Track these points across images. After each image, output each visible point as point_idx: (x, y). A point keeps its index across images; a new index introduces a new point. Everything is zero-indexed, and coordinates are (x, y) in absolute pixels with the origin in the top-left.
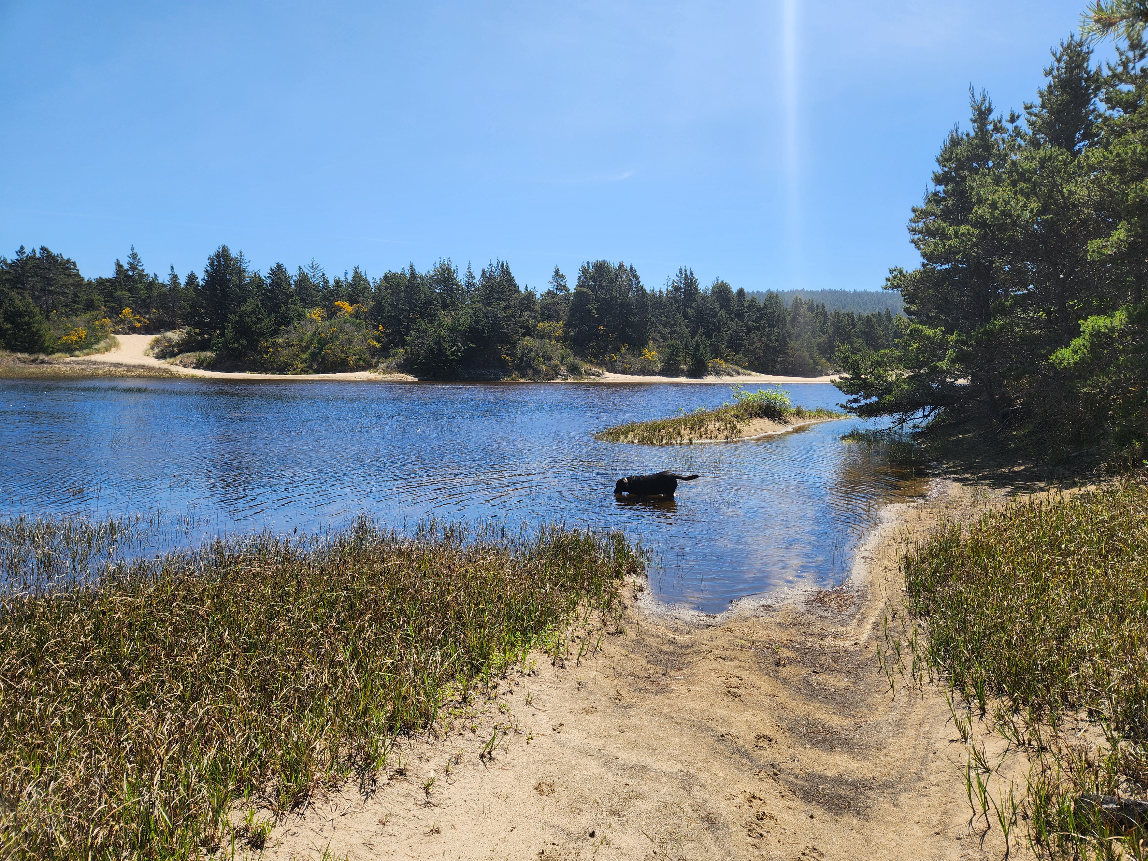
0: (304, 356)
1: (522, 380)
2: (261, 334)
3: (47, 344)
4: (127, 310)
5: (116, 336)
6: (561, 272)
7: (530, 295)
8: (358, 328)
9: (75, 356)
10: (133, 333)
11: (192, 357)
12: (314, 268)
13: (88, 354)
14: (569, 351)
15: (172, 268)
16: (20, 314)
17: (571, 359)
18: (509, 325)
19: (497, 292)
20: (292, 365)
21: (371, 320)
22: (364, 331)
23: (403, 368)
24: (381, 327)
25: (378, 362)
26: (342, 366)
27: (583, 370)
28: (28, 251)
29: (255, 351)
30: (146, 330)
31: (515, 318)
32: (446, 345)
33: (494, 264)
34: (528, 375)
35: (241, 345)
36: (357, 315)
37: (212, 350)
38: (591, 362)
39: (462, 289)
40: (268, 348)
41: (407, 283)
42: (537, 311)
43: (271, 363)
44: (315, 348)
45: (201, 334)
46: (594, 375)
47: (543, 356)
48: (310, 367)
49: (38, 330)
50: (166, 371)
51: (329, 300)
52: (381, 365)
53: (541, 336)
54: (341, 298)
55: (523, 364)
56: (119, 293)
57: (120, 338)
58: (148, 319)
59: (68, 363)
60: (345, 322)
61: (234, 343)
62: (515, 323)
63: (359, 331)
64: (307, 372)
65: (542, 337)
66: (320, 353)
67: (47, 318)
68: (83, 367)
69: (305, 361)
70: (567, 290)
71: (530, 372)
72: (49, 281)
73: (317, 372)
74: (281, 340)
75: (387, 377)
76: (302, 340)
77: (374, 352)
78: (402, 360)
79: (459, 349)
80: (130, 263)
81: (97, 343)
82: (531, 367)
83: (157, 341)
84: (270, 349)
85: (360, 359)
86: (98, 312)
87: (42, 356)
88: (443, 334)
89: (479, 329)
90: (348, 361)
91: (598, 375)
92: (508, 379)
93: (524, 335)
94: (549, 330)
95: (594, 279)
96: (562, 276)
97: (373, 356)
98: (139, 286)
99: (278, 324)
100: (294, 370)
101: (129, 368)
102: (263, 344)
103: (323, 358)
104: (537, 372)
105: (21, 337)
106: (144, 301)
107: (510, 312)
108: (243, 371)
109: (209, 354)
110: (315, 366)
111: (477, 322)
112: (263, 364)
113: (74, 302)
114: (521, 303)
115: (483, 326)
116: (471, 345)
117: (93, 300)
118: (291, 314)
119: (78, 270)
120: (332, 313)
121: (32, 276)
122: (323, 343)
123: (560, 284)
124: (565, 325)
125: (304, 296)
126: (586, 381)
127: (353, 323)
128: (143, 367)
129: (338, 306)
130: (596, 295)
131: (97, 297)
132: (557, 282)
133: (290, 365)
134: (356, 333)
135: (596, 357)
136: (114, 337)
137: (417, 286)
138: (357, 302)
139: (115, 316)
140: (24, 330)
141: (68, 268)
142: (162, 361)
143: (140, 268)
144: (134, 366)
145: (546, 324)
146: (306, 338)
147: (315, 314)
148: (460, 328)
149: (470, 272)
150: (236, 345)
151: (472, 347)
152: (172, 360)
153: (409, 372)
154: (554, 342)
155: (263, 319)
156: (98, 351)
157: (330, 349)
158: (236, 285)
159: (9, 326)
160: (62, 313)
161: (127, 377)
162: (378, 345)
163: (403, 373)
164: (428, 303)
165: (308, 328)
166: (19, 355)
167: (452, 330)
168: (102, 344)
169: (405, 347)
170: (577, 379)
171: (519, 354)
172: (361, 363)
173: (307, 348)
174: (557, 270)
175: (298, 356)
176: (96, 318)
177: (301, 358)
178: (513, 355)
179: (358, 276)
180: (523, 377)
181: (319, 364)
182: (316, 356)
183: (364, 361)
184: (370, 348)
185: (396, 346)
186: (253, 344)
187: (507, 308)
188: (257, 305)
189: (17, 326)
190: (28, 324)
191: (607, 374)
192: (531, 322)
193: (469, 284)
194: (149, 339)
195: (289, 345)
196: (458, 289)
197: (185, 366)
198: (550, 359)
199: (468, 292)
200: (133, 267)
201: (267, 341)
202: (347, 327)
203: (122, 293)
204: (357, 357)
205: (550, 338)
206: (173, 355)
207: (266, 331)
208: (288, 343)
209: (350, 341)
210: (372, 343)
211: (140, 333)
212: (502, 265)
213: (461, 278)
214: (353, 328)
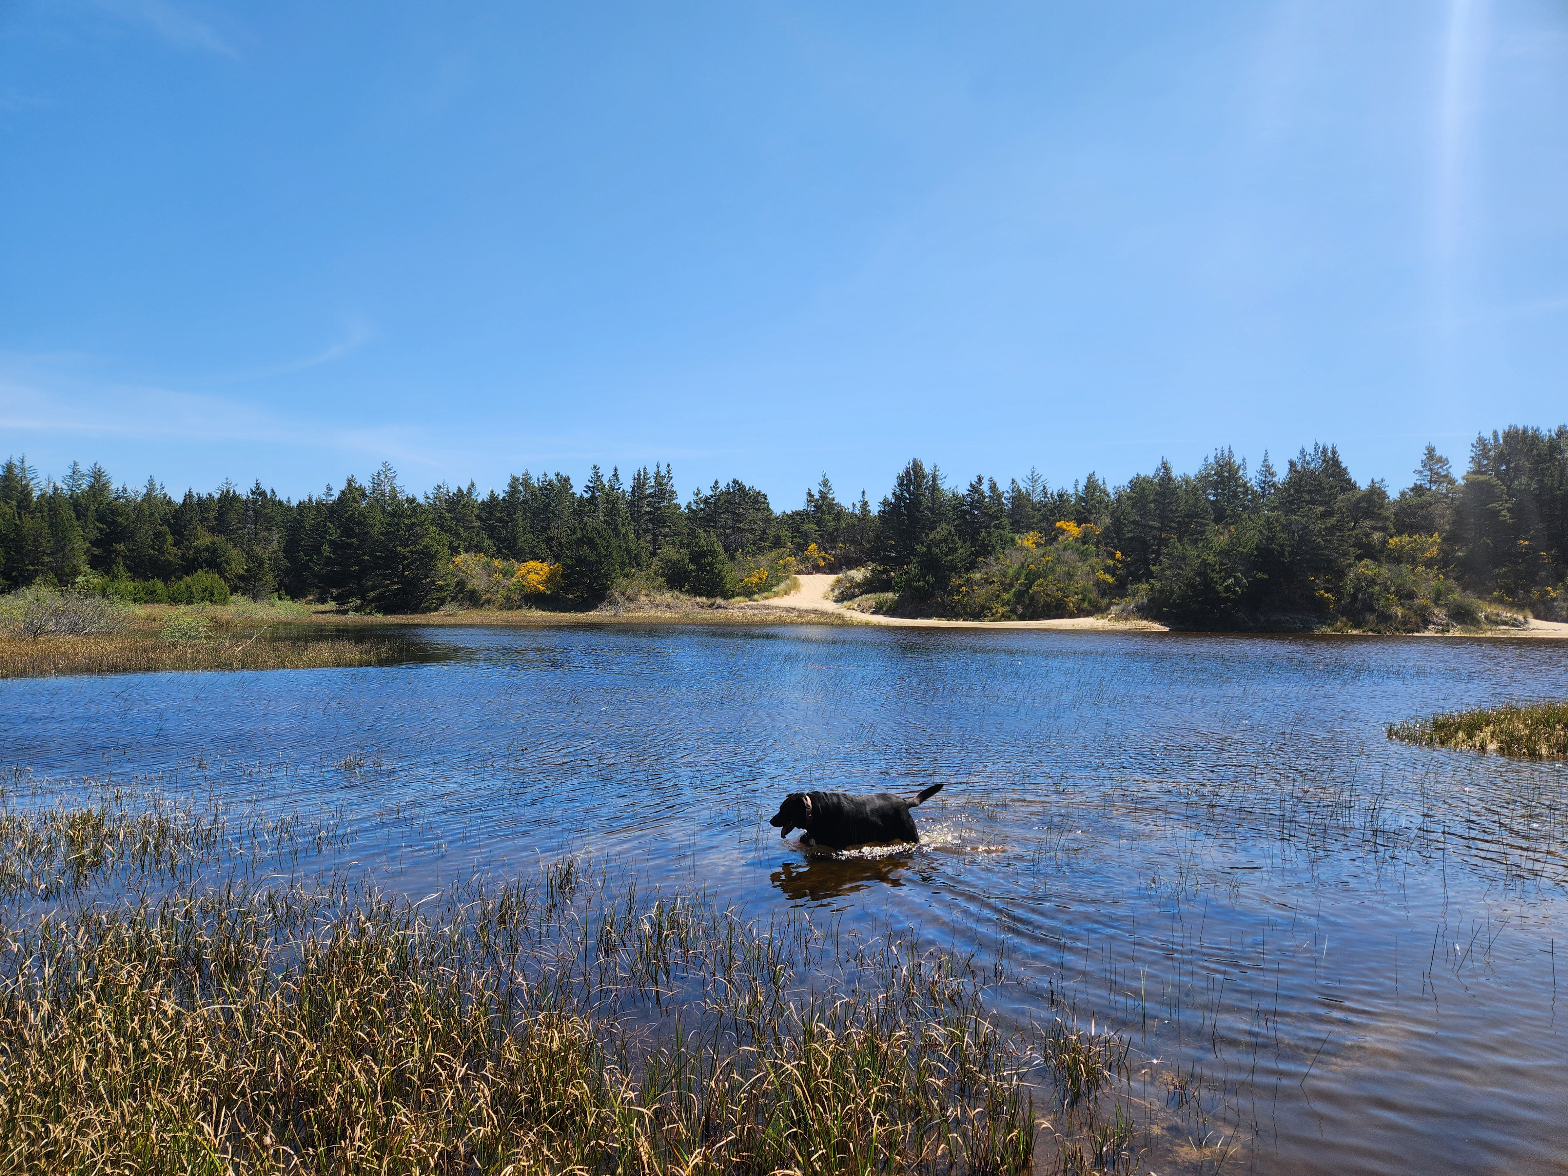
0: (1006, 596)
1: (1355, 632)
2: (953, 568)
3: (728, 586)
4: (813, 546)
5: (798, 576)
6: (1438, 453)
7: (1375, 494)
8: (1084, 556)
9: (754, 601)
10: (817, 572)
11: (871, 599)
12: (1034, 480)
13: (766, 598)
14: (1452, 583)
15: (863, 493)
16: (704, 555)
17: (1456, 596)
18: (1330, 541)
19: (1309, 492)
20: (991, 609)
21: (1106, 545)
22: (1093, 560)
23: (1144, 612)
24: (1118, 555)
25: (1110, 604)
26: (1058, 610)
27: (1482, 615)
28: (722, 486)
29: (944, 591)
30: (831, 569)
31: (1341, 531)
32: (1216, 576)
33: (1310, 450)
34: (1366, 623)
35: (927, 582)
36: (1085, 539)
37: (894, 591)
38: (1500, 601)
39: (1254, 492)
40: (960, 586)
41: (1158, 488)
42: (1386, 519)
43: (964, 607)
44: (1021, 584)
45: (885, 571)
46: (1505, 623)
47: (1397, 593)
48: (1013, 611)
49: (720, 572)
50: (840, 617)
51: (1048, 520)
52: (1114, 609)
53: (1396, 558)
54: (1065, 517)
55: (1358, 605)
56: (805, 527)
57: (803, 579)
58: (834, 556)
59: (743, 608)
60: (1065, 549)
61: (919, 580)
62: (1342, 540)
63: (1087, 559)
64: (1008, 618)
65: (1398, 561)
66: (1027, 591)
67: (732, 558)
68: (756, 612)
69: (1008, 603)
70: (1452, 482)
71: (1371, 618)
72: (738, 518)
73: (1022, 618)
74: (978, 576)
75: (1121, 626)
76: (1004, 576)
77: (1105, 590)
78: (1145, 600)
79: (1238, 582)
80: (820, 492)
81: (777, 585)
82: (1372, 610)
83: (838, 581)
84: (964, 588)
85: (1084, 600)
86: (783, 550)
87: (719, 601)
88: (1211, 559)
89: (1273, 549)
90: (1066, 604)
91: (1515, 624)
92: (1328, 630)
93: (1359, 558)
94: (1413, 549)
95: (1501, 458)
96: (1440, 460)
97: (1103, 594)
98: (827, 517)
99: (977, 554)
100: (993, 615)
101: (801, 612)
102: (955, 581)
103: (1032, 599)
104: (1385, 618)
105: (704, 579)
106: (831, 534)
107: (1332, 521)
108: (929, 616)
109: (890, 595)
110: (1020, 610)
111: (1271, 539)
112: (953, 608)
113: (761, 539)
114: (1356, 506)
115: (1281, 546)
116: (1260, 575)
117: (780, 537)
118: (993, 542)
119: (768, 504)
120: (1052, 536)
121: (723, 513)
122: (1032, 577)
123: (1437, 474)
124: (1445, 540)
125: (1018, 517)
126: (1489, 634)
127: (1077, 550)
128: (815, 611)
129: (1060, 528)
130: (1509, 487)
131: (785, 532)
132: (1431, 470)
133: (988, 608)
134: (1080, 564)
135: (1511, 592)
136: (796, 578)
137: (1173, 492)
138: (1087, 520)
139: (800, 554)
140: (708, 572)
141: (757, 502)
142: (838, 605)
143: (831, 497)
144: (807, 611)
145: (1405, 538)
146: (1011, 572)
147: (1028, 540)
148: (1240, 549)
149: (1267, 466)
150: (922, 583)
151: (1261, 579)
152: (850, 603)
153: (1155, 618)
154: (1420, 569)
155: (956, 549)
156: (776, 594)
157: (1040, 585)
158: (928, 508)
159: (693, 567)
160: (748, 552)
161: (796, 623)
162: (1110, 579)
163: (1146, 619)
164: (1191, 515)
165: (1014, 559)
166: (698, 599)
167: (1224, 553)
168: (783, 586)
169: (1152, 581)
170: (1469, 631)
171: (1350, 589)
172: (1086, 605)
173: (1011, 585)
174: (1431, 451)
175: (998, 596)
176: (781, 557)
177: (1003, 600)
178: (1337, 591)
179: (1092, 486)
180: (1357, 626)
181: (1025, 607)
182: (1023, 596)
183: (1090, 602)
184: (1098, 584)
185: (1138, 579)
186: (942, 582)
187: (1324, 515)
188: (950, 532)
189: (701, 568)
190: (711, 565)
191: (1534, 623)
192: (1377, 536)
193: (1265, 484)
194: (831, 578)
195: (988, 582)
196: (1245, 493)
197: (862, 611)
198: (1411, 596)
199: (1263, 496)
200: (823, 496)
201: (960, 577)
202: (1069, 556)
203: (810, 527)
204: (1080, 596)
205: (1414, 562)
206: (852, 597)
207: (960, 565)
208: (986, 580)
209: (1070, 576)
210: (1102, 577)
211: (825, 573)
212: (1325, 451)
213: (1252, 475)
214: (1076, 557)
